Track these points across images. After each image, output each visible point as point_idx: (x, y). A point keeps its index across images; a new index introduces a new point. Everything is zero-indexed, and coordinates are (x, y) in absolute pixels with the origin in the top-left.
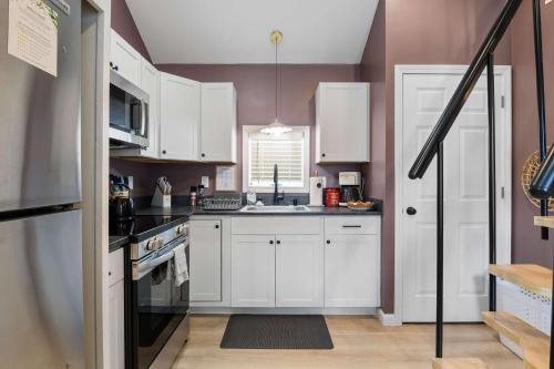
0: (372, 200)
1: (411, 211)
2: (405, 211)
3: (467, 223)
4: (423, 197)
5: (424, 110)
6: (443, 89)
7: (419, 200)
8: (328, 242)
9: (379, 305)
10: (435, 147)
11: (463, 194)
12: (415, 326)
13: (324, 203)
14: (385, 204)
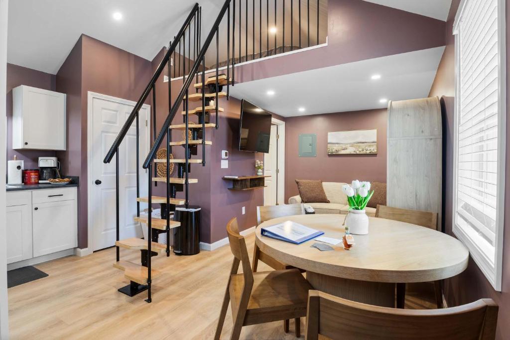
0: (69, 177)
1: (98, 182)
2: (94, 183)
3: (130, 187)
4: (105, 173)
5: (105, 121)
6: (117, 111)
7: (102, 175)
8: (36, 209)
9: (77, 246)
10: (115, 149)
11: (127, 171)
12: (101, 251)
13: (23, 182)
14: (80, 179)
